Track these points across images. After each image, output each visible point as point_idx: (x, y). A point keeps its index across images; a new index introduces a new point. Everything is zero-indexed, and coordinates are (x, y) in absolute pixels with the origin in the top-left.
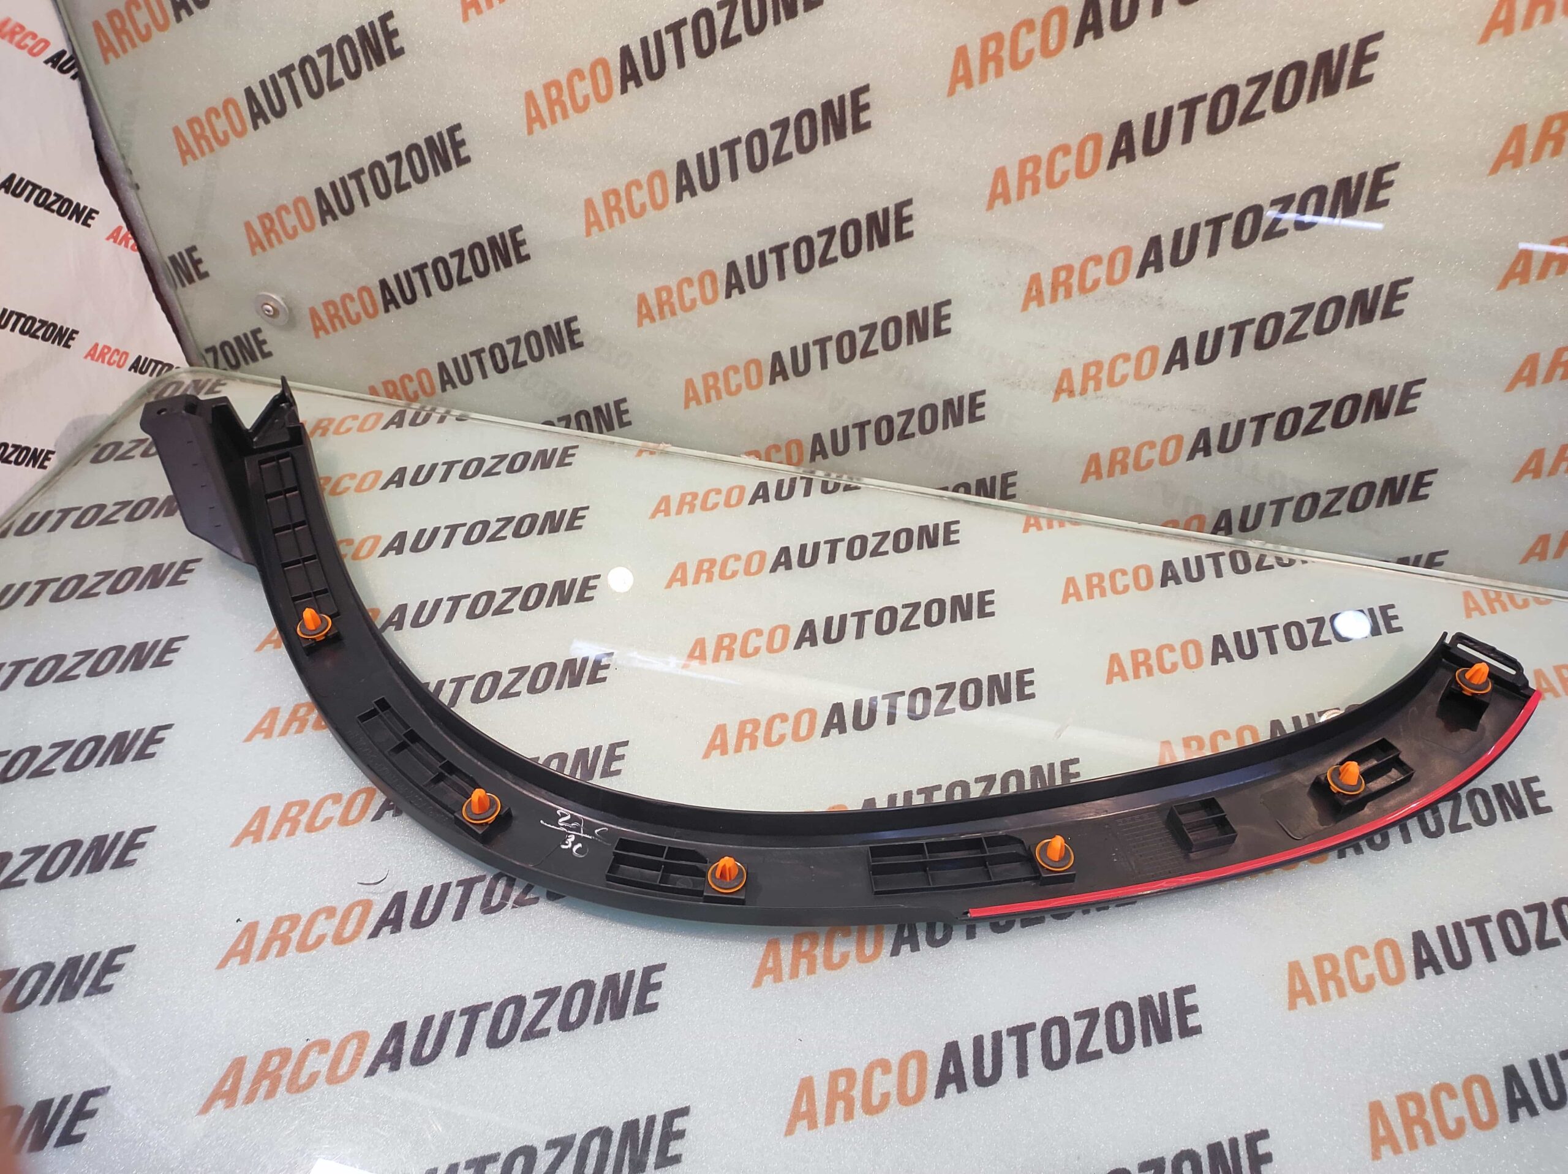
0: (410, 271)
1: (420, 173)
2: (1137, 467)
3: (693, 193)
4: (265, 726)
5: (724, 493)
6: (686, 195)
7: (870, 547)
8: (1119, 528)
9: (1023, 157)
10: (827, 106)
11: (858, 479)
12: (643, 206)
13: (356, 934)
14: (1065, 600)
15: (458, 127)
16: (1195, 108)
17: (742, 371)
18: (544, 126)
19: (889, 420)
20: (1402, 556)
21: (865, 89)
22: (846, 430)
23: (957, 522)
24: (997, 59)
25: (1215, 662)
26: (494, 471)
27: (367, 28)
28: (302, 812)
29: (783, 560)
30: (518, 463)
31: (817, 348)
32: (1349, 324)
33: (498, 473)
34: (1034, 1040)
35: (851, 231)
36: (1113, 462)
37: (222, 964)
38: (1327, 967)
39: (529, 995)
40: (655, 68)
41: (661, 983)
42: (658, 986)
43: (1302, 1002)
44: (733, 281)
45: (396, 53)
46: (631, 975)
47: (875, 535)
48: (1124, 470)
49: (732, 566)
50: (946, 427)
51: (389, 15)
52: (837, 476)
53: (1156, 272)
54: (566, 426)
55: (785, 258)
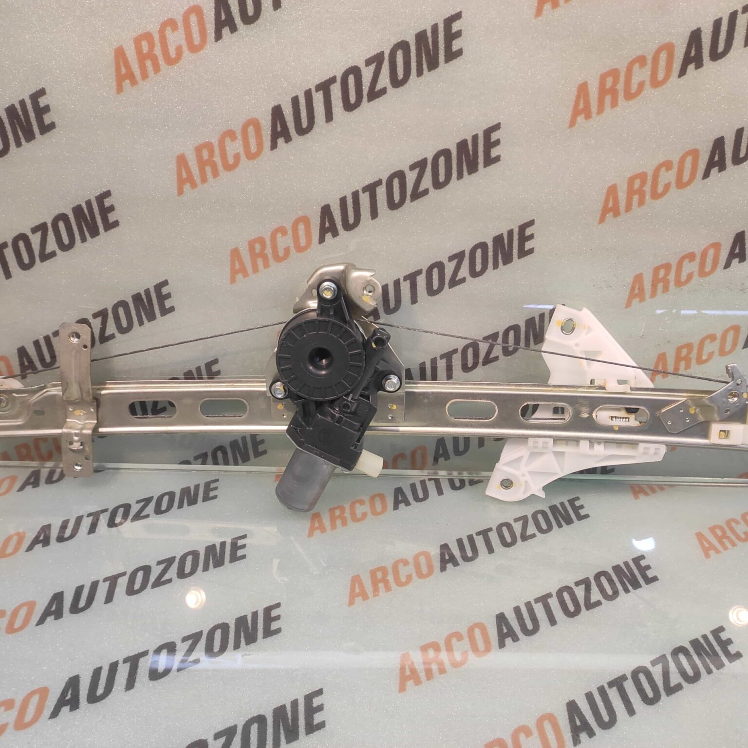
0: (51, 335)
1: (66, 240)
3: (335, 234)
6: (328, 236)
7: (518, 534)
9: (632, 175)
10: (462, 146)
11: (477, 474)
12: (287, 251)
14: (707, 555)
18: (194, 185)
21: (497, 127)
23: (578, 498)
24: (614, 92)
26: (142, 515)
27: (18, 106)
29: (447, 558)
30: (164, 503)
31: (444, 361)
33: (147, 516)
35: (479, 253)
40: (305, 124)
45: (46, 129)
47: (516, 520)
49: (404, 571)
51: (42, 92)
52: (459, 474)
53: (739, 262)
54: (204, 463)
55: (418, 283)
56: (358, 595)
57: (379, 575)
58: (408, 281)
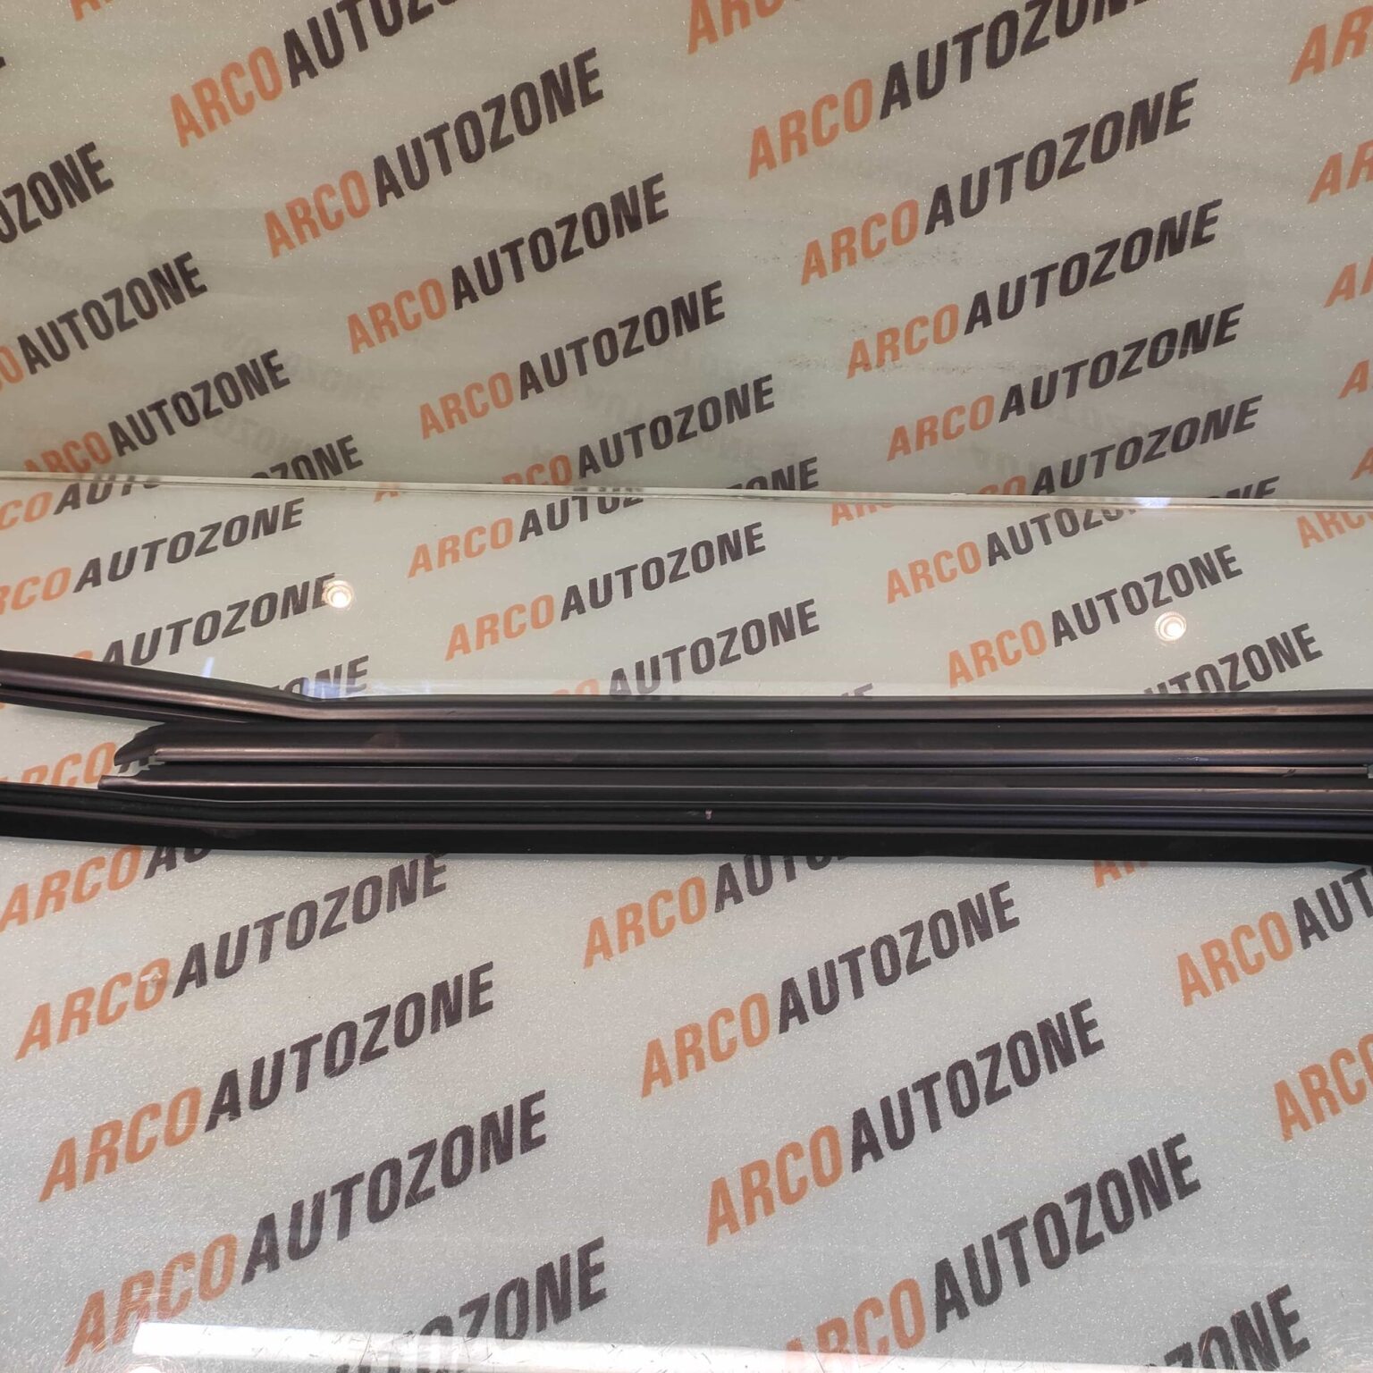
0: (56, 322)
1: (50, 205)
2: (948, 436)
3: (399, 194)
4: (15, 909)
5: (488, 530)
6: (391, 196)
7: (668, 571)
8: (934, 503)
9: (785, 114)
10: (548, 77)
11: (638, 490)
12: (339, 216)
13: (190, 1130)
14: (891, 599)
15: (91, 147)
16: (971, 41)
17: (486, 387)
18: (200, 133)
19: (667, 421)
20: (1229, 490)
21: (591, 54)
22: (617, 438)
23: (758, 525)
24: (741, 6)
25: (1058, 643)
26: (208, 547)
28: (89, 1000)
29: (573, 602)
30: (235, 531)
31: (572, 352)
32: (1158, 258)
33: (215, 549)
34: (940, 1089)
35: (595, 216)
36: (921, 433)
37: (46, 1194)
38: (1216, 953)
39: (403, 1156)
40: (331, 53)
41: (543, 1112)
42: (541, 1116)
43: (1196, 995)
44: (463, 289)
46: (509, 1111)
47: (670, 555)
48: (934, 441)
49: (517, 619)
50: (731, 420)
52: (614, 490)
53: (946, 225)
54: (284, 477)
55: (521, 256)
56: (459, 647)
57: (488, 624)
58: (507, 254)
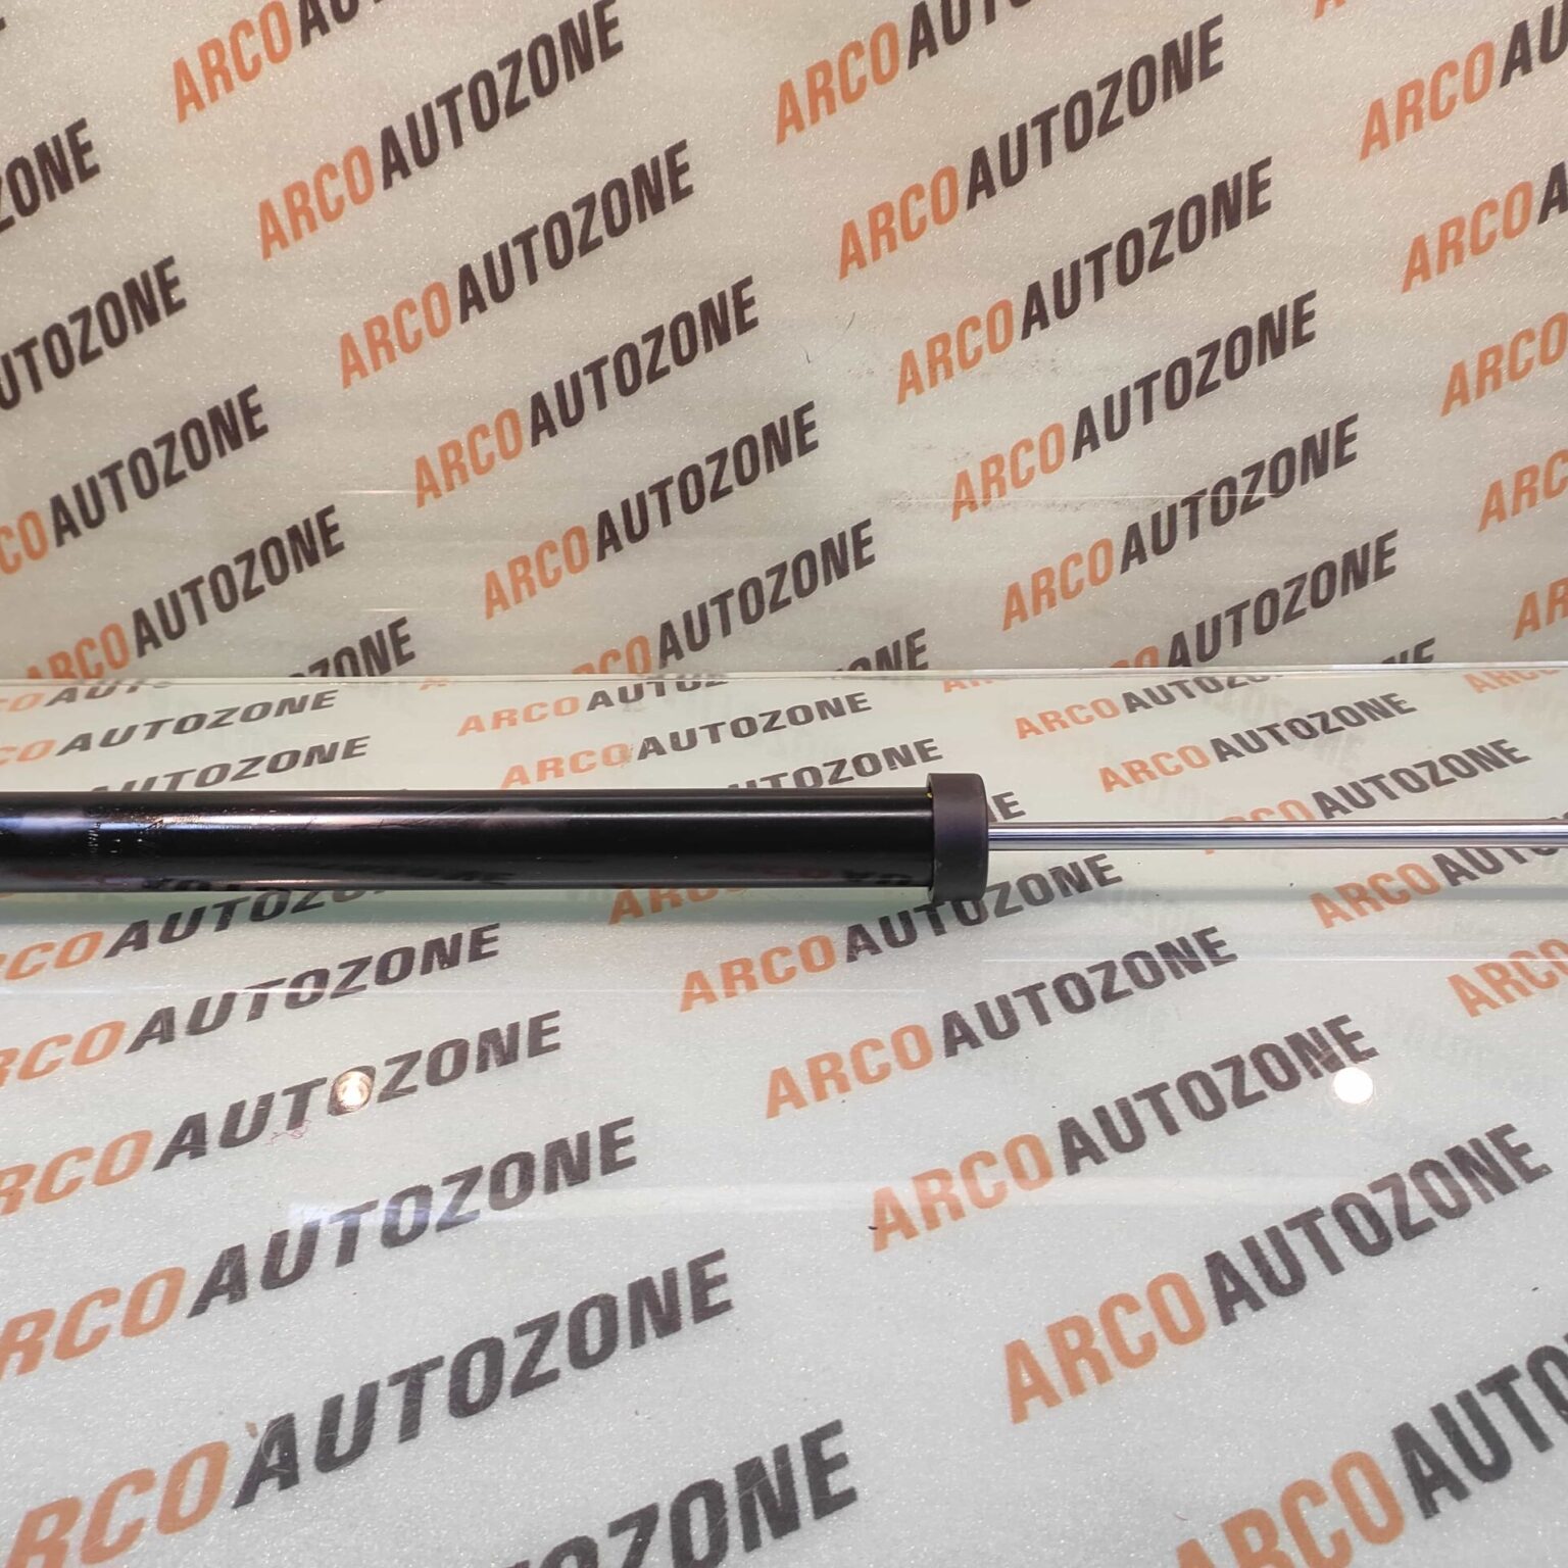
0: (97, 477)
1: (115, 332)
2: (1068, 595)
3: (482, 308)
5: (551, 705)
6: (473, 310)
7: (761, 725)
9: (873, 207)
10: (639, 173)
11: (721, 675)
12: (418, 336)
13: (132, 1168)
14: (1022, 736)
16: (1049, 123)
17: (560, 546)
18: (284, 244)
19: (757, 585)
20: (1385, 658)
21: (682, 146)
22: (702, 609)
24: (827, 92)
25: (1223, 760)
26: (222, 723)
27: (50, 144)
28: (10, 1058)
29: (651, 748)
30: (255, 713)
31: (655, 496)
32: (1262, 361)
33: (229, 724)
34: (1171, 1096)
35: (682, 328)
36: (1036, 593)
38: (1495, 975)
39: (434, 1183)
40: (426, 151)
41: (631, 1138)
42: (628, 1141)
43: (1483, 1007)
44: (541, 420)
45: (87, 174)
46: (584, 1137)
47: (762, 716)
48: (1052, 603)
49: (585, 761)
50: (828, 580)
51: (81, 124)
53: (1042, 328)
54: (324, 674)
55: (605, 378)
58: (590, 375)
